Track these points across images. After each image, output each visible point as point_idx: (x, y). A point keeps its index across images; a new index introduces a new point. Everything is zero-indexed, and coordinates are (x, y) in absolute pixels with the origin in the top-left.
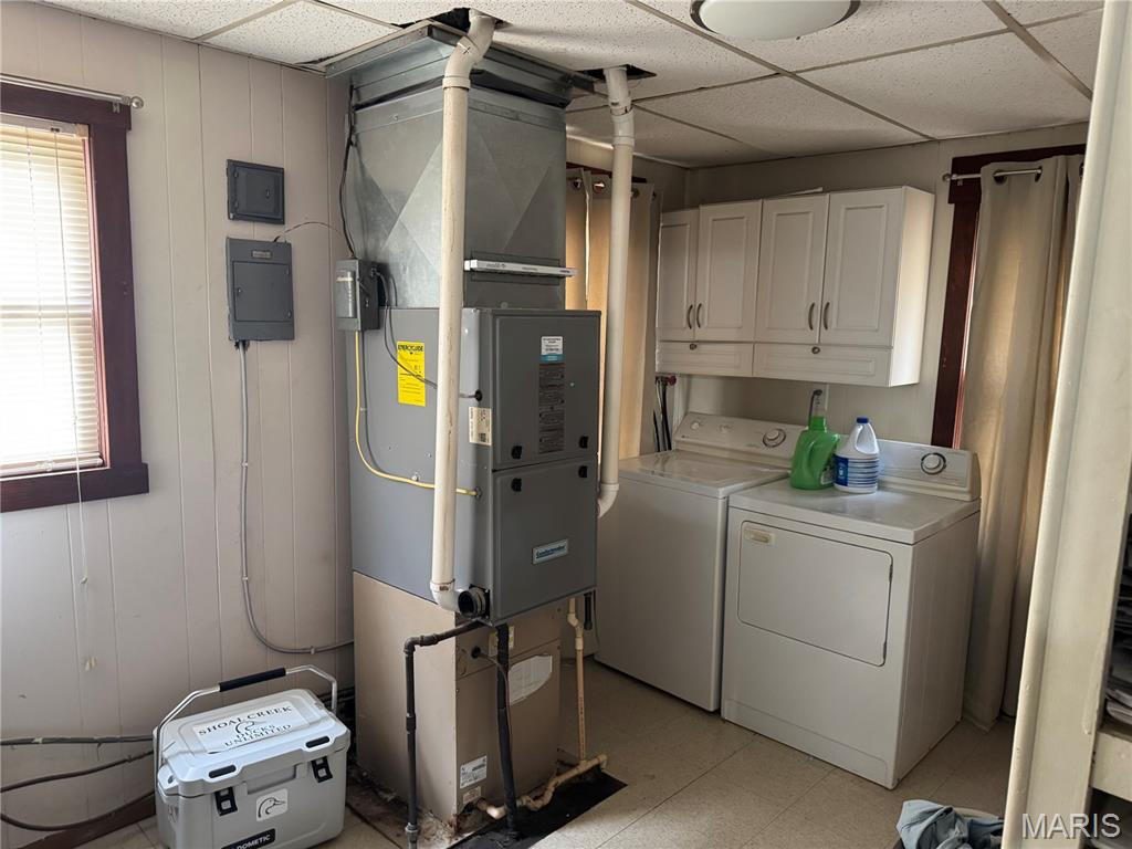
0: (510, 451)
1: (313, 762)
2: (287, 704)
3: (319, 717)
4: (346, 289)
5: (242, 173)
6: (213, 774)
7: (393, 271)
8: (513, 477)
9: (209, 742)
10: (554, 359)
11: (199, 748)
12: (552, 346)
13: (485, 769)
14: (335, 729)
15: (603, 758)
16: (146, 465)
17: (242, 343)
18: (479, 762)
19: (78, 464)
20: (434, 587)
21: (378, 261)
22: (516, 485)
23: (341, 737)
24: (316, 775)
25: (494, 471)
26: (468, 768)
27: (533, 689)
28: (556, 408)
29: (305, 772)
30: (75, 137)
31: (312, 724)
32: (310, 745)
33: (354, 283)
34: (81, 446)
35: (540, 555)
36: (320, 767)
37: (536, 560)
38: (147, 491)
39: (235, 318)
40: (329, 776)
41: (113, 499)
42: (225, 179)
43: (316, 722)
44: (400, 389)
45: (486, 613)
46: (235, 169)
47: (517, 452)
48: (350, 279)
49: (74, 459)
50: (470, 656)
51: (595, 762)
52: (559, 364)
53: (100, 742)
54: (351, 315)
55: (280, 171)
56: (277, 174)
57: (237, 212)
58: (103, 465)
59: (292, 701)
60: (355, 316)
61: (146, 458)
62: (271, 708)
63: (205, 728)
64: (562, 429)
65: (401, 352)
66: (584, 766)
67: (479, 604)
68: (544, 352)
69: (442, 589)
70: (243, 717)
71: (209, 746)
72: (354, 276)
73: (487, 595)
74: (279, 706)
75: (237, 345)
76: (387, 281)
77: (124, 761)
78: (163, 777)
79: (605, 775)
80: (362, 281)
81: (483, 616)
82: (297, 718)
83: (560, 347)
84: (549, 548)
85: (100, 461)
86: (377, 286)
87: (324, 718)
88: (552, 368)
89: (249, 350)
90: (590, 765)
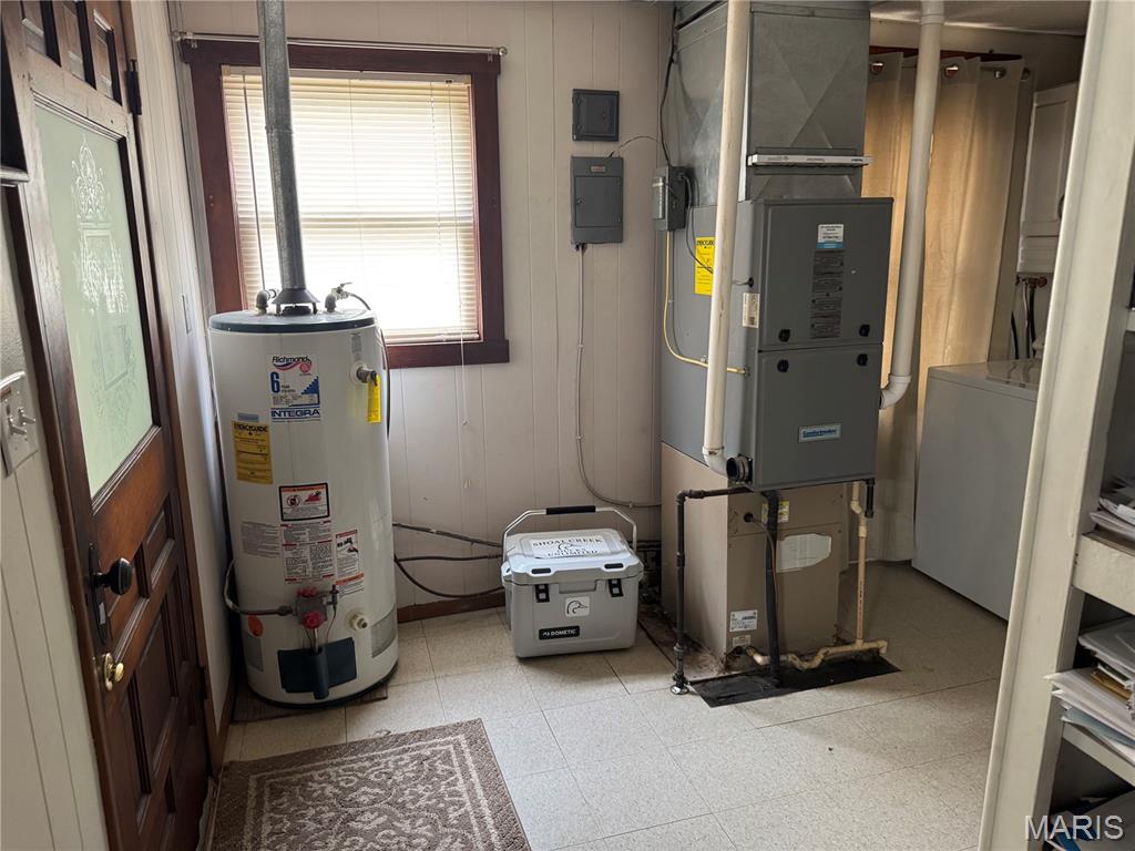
0: (777, 335)
1: (610, 581)
2: (599, 537)
3: (619, 549)
4: (658, 192)
5: (584, 99)
6: (534, 571)
7: (697, 173)
8: (780, 359)
9: (537, 551)
10: (833, 246)
11: (530, 553)
12: (831, 234)
13: (755, 621)
14: (629, 559)
15: (883, 645)
16: (508, 341)
17: (581, 246)
18: (750, 613)
19: (462, 337)
20: (705, 452)
21: (684, 165)
22: (783, 366)
23: (634, 566)
24: (611, 591)
25: (760, 351)
26: (739, 615)
27: (808, 563)
28: (831, 294)
29: (603, 587)
30: (463, 85)
31: (613, 553)
32: (607, 566)
33: (664, 187)
34: (464, 324)
35: (806, 435)
36: (615, 586)
37: (802, 439)
38: (508, 361)
39: (576, 224)
40: (621, 594)
41: (487, 365)
42: (570, 106)
43: (617, 553)
44: (697, 281)
45: (749, 478)
46: (580, 96)
47: (785, 335)
48: (661, 184)
49: (459, 334)
50: (741, 519)
51: (873, 645)
52: (839, 252)
53: (473, 541)
54: (660, 216)
55: (616, 94)
56: (614, 97)
57: (580, 134)
58: (479, 339)
59: (605, 537)
60: (664, 217)
61: (507, 337)
62: (588, 538)
63: (538, 542)
64: (839, 317)
65: (699, 247)
66: (859, 645)
67: (742, 471)
68: (820, 240)
69: (711, 453)
70: (566, 540)
71: (537, 554)
72: (664, 181)
73: (750, 464)
74: (594, 538)
75: (577, 247)
76: (692, 184)
77: (486, 557)
78: (504, 568)
79: (883, 659)
80: (671, 185)
81: (747, 481)
82: (602, 547)
83: (841, 234)
84: (817, 429)
85: (477, 336)
86: (684, 188)
87: (624, 551)
88: (831, 256)
89: (587, 251)
90: (867, 646)
